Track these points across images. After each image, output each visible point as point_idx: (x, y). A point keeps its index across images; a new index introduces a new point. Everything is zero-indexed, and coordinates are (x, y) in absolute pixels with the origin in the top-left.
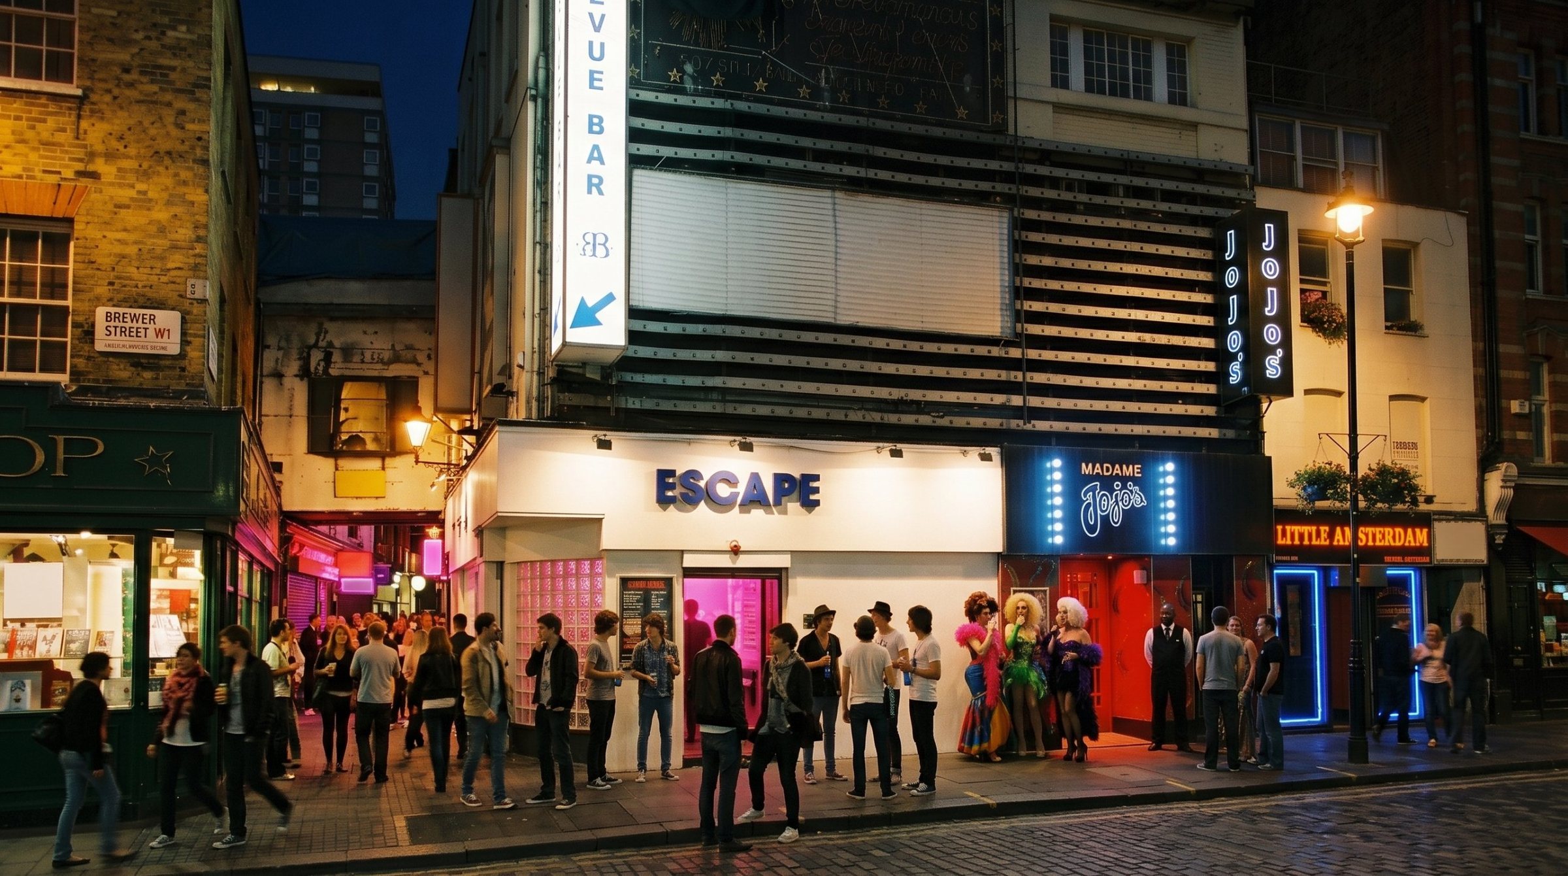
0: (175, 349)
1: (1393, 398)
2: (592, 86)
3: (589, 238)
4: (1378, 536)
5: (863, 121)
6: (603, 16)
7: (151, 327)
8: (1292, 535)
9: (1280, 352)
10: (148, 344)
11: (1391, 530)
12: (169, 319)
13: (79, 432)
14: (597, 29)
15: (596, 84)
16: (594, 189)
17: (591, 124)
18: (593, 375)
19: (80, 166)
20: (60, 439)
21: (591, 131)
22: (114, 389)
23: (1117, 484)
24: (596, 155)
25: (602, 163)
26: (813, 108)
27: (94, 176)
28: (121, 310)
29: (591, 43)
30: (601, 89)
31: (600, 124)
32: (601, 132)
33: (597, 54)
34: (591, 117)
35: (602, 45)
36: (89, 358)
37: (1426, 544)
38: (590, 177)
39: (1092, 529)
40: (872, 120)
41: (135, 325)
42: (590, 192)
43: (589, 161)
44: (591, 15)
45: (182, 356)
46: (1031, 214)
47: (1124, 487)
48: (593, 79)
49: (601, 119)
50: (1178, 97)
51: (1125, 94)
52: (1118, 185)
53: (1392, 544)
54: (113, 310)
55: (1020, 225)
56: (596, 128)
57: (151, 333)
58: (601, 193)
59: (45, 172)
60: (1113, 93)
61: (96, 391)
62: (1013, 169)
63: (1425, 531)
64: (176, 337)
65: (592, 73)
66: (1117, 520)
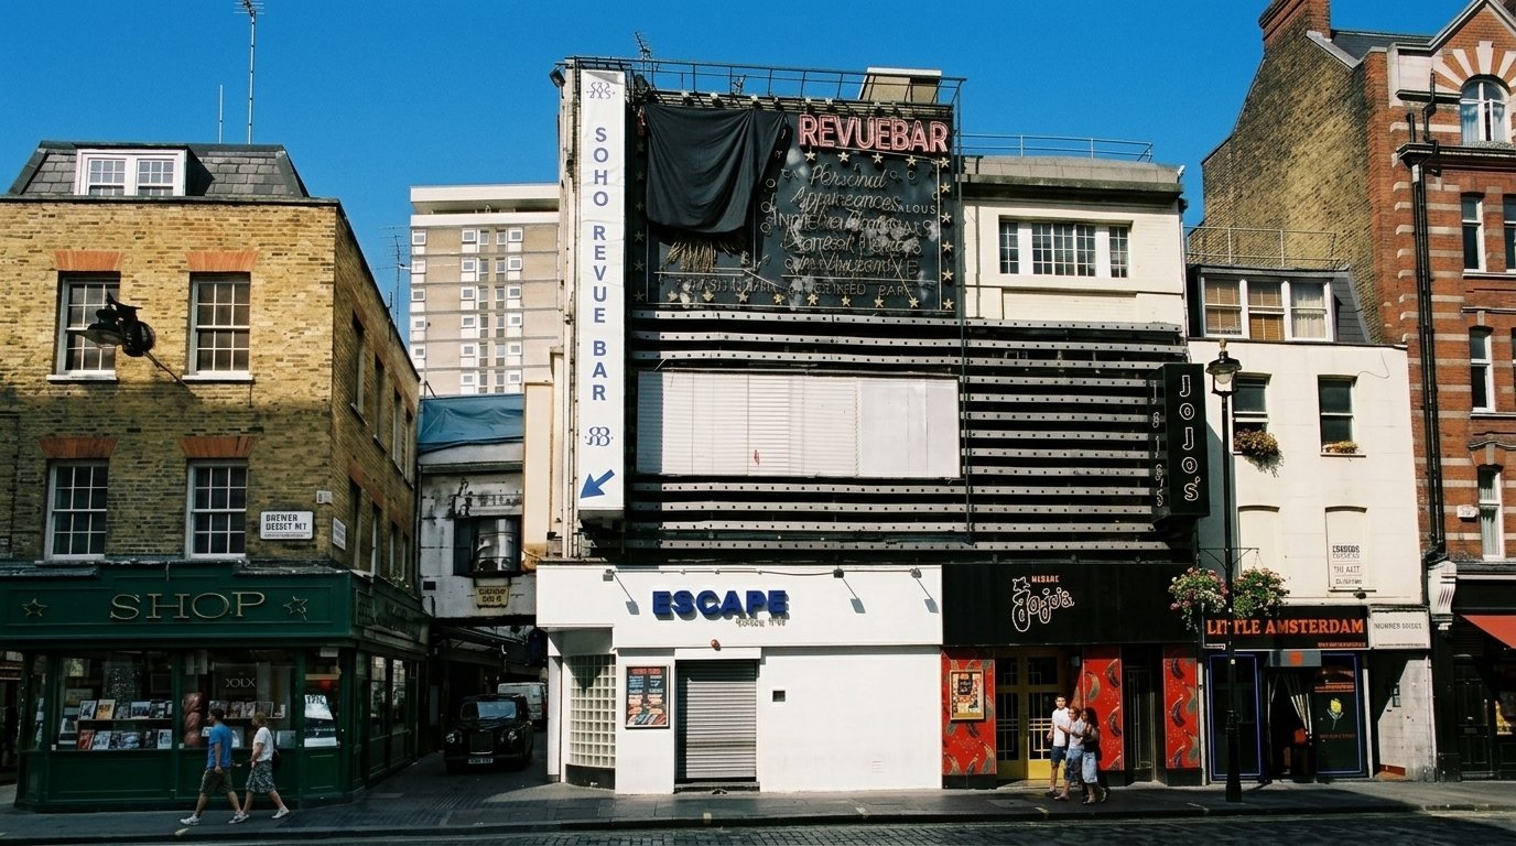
0: (310, 536)
1: (1328, 510)
2: (597, 320)
3: (595, 432)
4: (1312, 626)
5: (829, 318)
6: (605, 267)
7: (294, 523)
8: (1222, 626)
9: (1197, 480)
10: (291, 532)
11: (1325, 621)
12: (305, 518)
13: (249, 590)
14: (600, 278)
15: (600, 318)
16: (598, 396)
17: (596, 348)
18: (607, 526)
19: (251, 425)
20: (239, 594)
21: (596, 354)
22: (275, 562)
23: (1046, 592)
24: (600, 370)
25: (605, 376)
26: (788, 311)
27: (261, 429)
28: (275, 513)
29: (596, 288)
30: (603, 321)
31: (602, 348)
32: (604, 352)
33: (600, 296)
34: (596, 343)
35: (604, 288)
36: (257, 544)
37: (1361, 631)
38: (595, 387)
39: (1022, 626)
40: (836, 316)
41: (284, 522)
42: (595, 399)
43: (594, 376)
44: (596, 267)
45: (314, 538)
46: (975, 379)
47: (1053, 592)
48: (598, 314)
49: (604, 344)
50: (1118, 272)
51: (1070, 271)
52: (1057, 350)
53: (1327, 632)
54: (271, 513)
55: (966, 388)
56: (600, 351)
57: (293, 526)
58: (603, 398)
59: (230, 430)
60: (1059, 271)
61: (262, 564)
62: (959, 345)
63: (1361, 621)
64: (309, 528)
65: (597, 310)
66: (1045, 619)
